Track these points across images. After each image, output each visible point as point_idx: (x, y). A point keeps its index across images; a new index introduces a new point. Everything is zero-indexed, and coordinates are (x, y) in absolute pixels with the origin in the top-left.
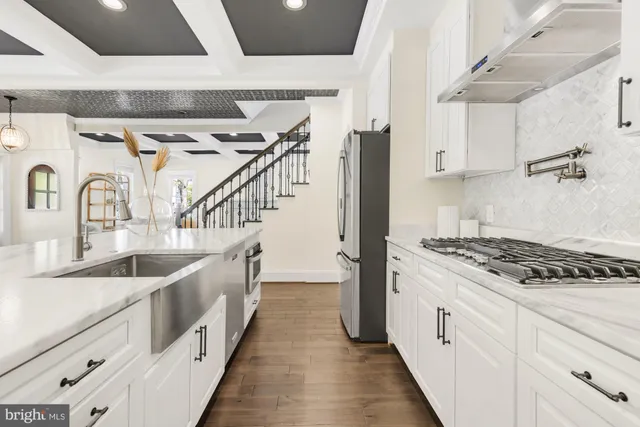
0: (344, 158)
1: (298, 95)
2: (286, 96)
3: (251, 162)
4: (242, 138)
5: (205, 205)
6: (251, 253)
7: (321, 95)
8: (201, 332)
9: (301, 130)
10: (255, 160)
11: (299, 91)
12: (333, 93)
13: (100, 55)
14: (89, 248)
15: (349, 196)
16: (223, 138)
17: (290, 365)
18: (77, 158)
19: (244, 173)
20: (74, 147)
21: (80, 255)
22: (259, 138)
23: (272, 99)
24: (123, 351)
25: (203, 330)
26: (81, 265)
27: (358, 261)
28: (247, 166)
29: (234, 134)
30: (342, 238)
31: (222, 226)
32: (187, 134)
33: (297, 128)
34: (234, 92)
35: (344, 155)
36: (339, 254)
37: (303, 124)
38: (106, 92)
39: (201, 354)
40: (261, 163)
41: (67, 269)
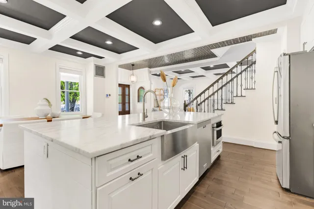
0: (278, 72)
1: (248, 39)
2: (239, 41)
3: (219, 79)
4: (216, 67)
5: (197, 101)
6: (215, 125)
7: (264, 35)
8: (184, 157)
9: (250, 58)
10: (221, 78)
11: (247, 37)
12: (274, 32)
13: (156, 43)
14: (147, 117)
15: (281, 96)
16: (207, 69)
17: (236, 189)
18: (151, 83)
19: (216, 85)
20: (150, 79)
21: (144, 119)
22: (225, 66)
23: (231, 44)
24: (149, 156)
25: (185, 157)
26: (144, 123)
27: (288, 138)
28: (217, 81)
29: (212, 66)
30: (277, 122)
31: (205, 112)
32: (189, 69)
33: (247, 58)
34: (209, 46)
35: (278, 70)
36: (275, 132)
37: (251, 54)
38: (159, 57)
39: (184, 167)
40: (225, 80)
41: (140, 123)
